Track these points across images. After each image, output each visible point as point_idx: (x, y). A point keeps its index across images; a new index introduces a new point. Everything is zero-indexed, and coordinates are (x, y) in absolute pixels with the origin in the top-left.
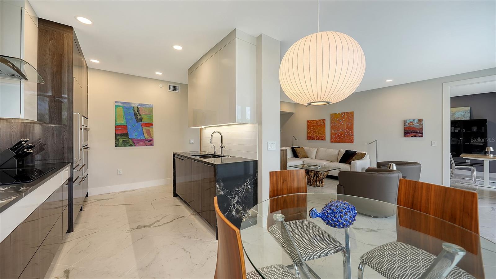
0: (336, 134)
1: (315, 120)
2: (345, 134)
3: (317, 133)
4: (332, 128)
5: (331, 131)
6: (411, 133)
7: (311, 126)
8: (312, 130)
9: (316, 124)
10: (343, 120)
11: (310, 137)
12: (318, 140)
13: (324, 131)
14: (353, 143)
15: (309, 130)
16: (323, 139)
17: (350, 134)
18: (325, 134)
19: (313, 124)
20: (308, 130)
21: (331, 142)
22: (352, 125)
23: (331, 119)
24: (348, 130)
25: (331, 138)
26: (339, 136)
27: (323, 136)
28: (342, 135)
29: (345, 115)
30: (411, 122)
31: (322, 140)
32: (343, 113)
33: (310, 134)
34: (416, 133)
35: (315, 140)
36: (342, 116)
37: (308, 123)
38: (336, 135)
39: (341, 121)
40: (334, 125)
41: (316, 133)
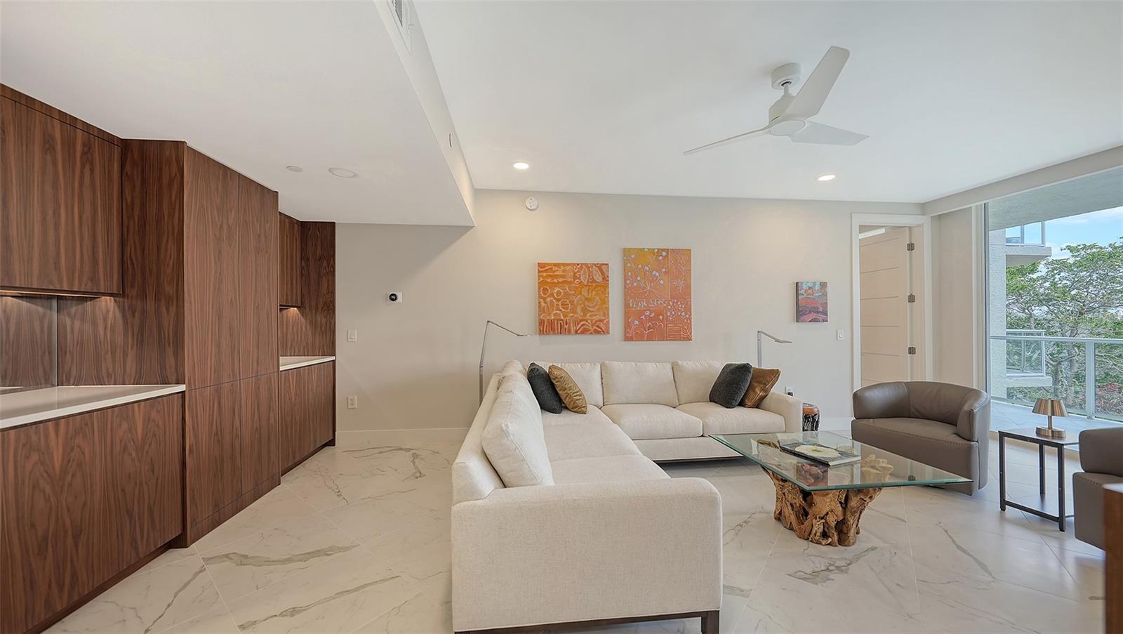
0: (642, 312)
1: (569, 264)
2: (669, 314)
3: (579, 310)
4: (629, 293)
5: (627, 306)
6: (810, 312)
7: (554, 285)
8: (558, 300)
9: (575, 278)
10: (664, 270)
11: (551, 323)
12: (582, 333)
13: (605, 301)
14: (691, 340)
15: (545, 299)
16: (600, 329)
17: (683, 314)
18: (606, 315)
19: (563, 276)
20: (540, 297)
21: (627, 339)
22: (688, 287)
23: (625, 264)
24: (678, 301)
25: (627, 325)
26: (651, 319)
27: (601, 321)
28: (661, 317)
29: (667, 256)
30: (810, 288)
31: (597, 332)
32: (663, 250)
33: (549, 314)
34: (818, 312)
35: (569, 332)
36: (660, 258)
37: (539, 272)
38: (643, 317)
39: (657, 274)
40: (635, 284)
41: (574, 311)
